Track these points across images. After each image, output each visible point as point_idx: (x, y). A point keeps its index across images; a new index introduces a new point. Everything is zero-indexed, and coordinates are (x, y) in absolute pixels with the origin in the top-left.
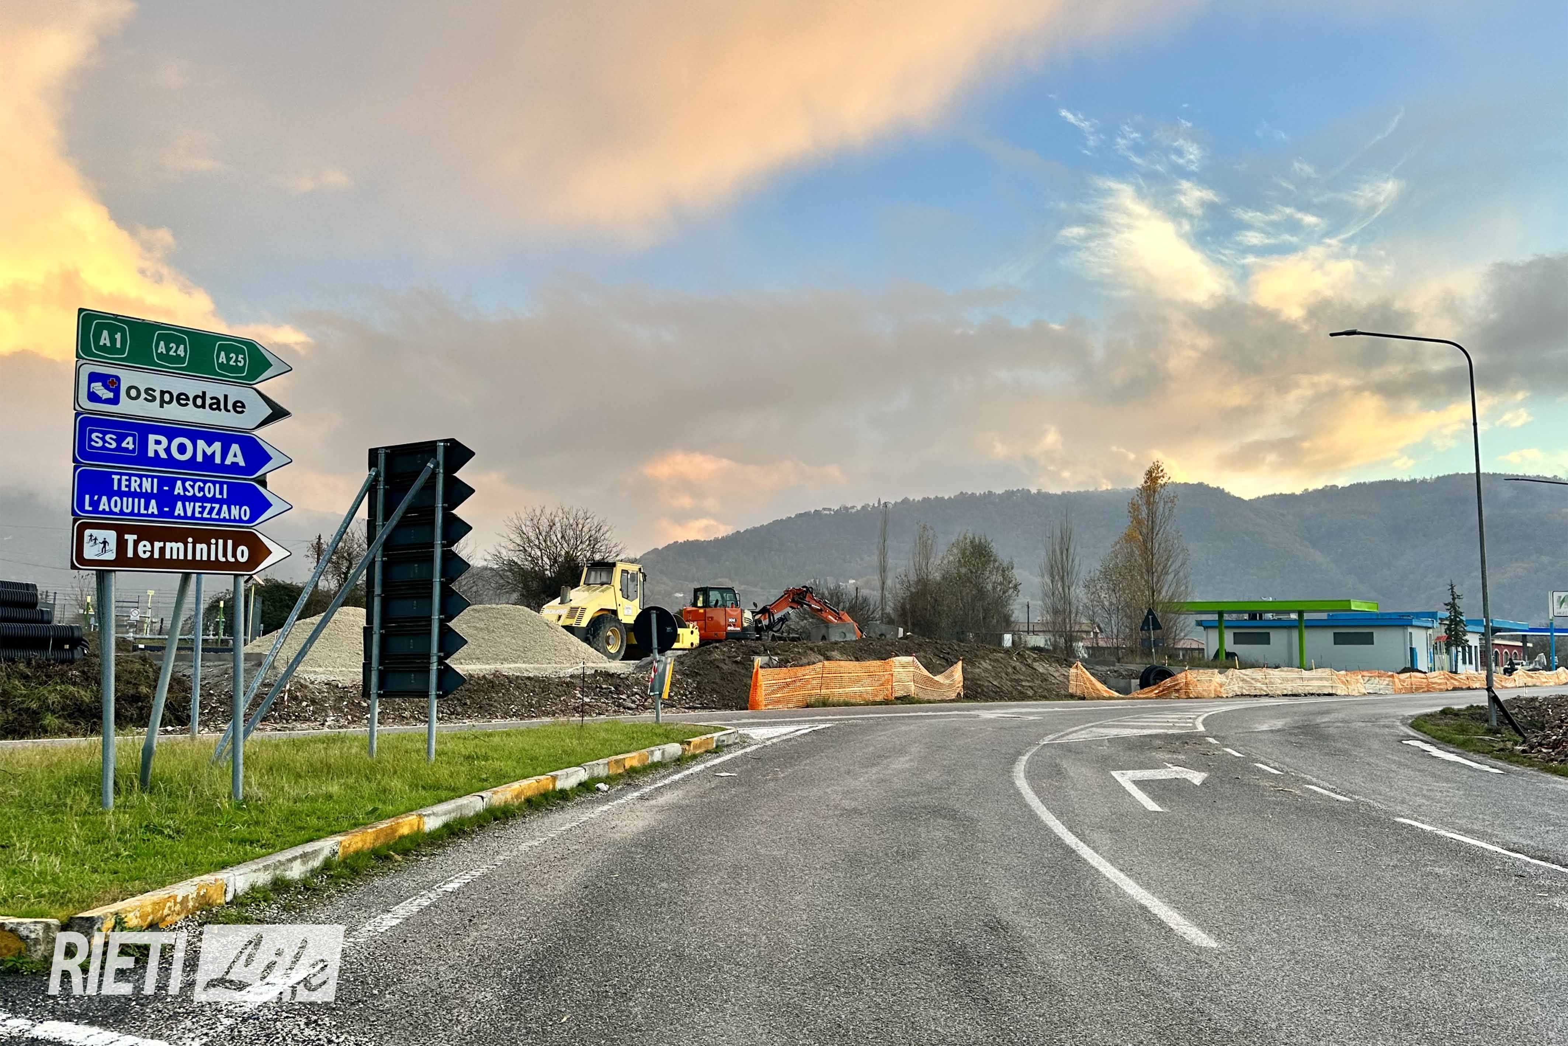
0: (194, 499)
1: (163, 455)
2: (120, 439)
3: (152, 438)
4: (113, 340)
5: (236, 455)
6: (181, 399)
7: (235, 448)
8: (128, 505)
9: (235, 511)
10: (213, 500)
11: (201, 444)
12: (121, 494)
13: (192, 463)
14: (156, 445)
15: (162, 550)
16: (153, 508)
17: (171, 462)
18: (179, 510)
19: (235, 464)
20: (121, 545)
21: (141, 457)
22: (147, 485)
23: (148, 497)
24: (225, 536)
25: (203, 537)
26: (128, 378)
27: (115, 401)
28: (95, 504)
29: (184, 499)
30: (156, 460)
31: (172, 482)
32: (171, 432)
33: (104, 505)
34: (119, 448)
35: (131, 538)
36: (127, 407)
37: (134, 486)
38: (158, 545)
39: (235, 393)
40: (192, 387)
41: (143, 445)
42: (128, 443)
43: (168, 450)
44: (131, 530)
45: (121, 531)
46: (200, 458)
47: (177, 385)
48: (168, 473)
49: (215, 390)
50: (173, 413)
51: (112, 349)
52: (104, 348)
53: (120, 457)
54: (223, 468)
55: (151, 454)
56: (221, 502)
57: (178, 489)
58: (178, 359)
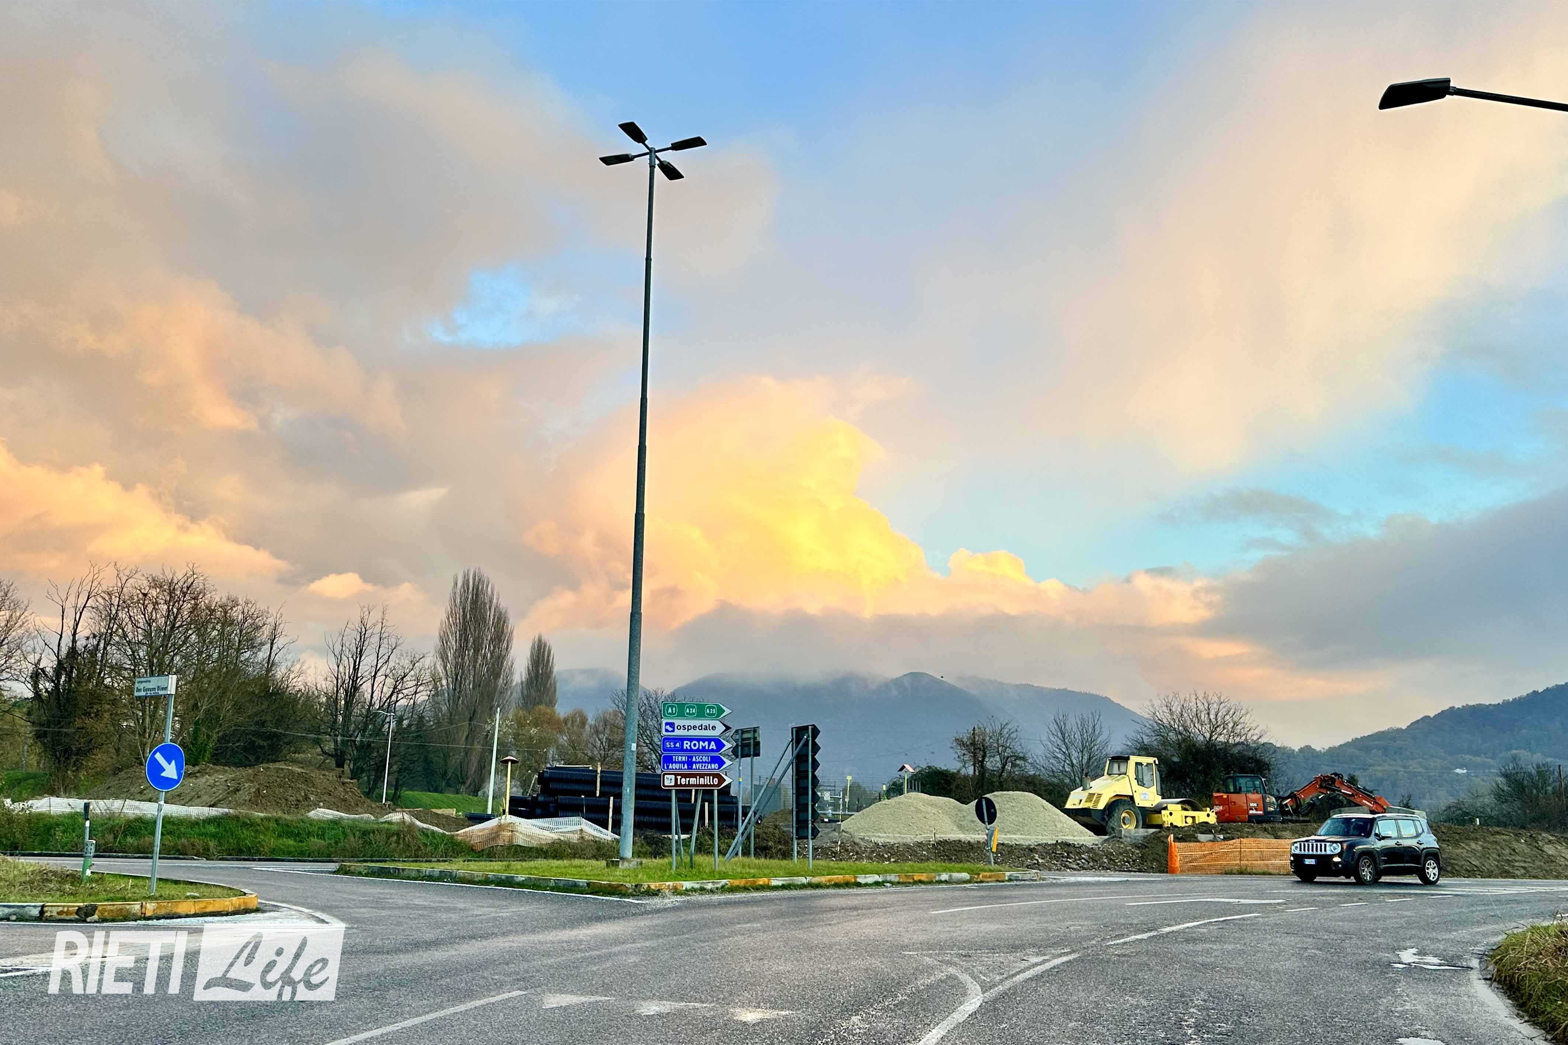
0: (699, 762)
1: (689, 748)
2: (675, 744)
3: (685, 742)
4: (672, 710)
5: (713, 746)
6: (694, 727)
7: (713, 743)
8: (677, 766)
9: (713, 766)
10: (706, 762)
11: (701, 743)
12: (676, 762)
13: (698, 750)
14: (687, 745)
15: (689, 781)
16: (686, 766)
17: (692, 750)
18: (694, 767)
19: (713, 749)
20: (676, 780)
21: (682, 749)
22: (684, 759)
23: (684, 763)
24: (709, 775)
25: (702, 776)
26: (678, 722)
27: (673, 731)
28: (668, 767)
29: (696, 763)
30: (687, 750)
31: (692, 757)
32: (691, 740)
33: (670, 767)
34: (675, 747)
35: (679, 777)
36: (678, 733)
37: (680, 759)
38: (688, 779)
39: (712, 723)
40: (698, 723)
41: (682, 745)
42: (678, 745)
43: (690, 746)
44: (679, 775)
45: (676, 775)
46: (701, 748)
47: (692, 723)
48: (690, 754)
49: (705, 723)
50: (692, 733)
51: (672, 714)
52: (670, 714)
53: (675, 750)
54: (709, 751)
55: (685, 748)
56: (708, 763)
57: (694, 759)
58: (693, 714)
